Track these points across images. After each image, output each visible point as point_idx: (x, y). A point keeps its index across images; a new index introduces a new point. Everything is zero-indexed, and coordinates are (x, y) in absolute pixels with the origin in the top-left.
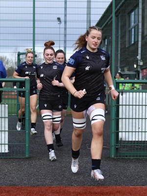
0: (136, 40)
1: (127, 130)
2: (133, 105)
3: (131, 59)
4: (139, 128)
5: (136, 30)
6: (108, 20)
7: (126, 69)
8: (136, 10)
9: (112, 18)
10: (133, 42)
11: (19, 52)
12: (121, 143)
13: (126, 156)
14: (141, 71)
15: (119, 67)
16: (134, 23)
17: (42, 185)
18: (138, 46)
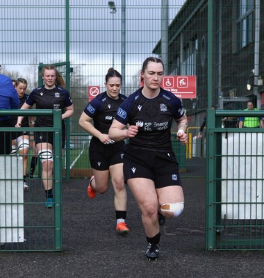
0: (250, 40)
1: (236, 201)
2: (245, 156)
3: (242, 75)
4: (257, 197)
5: (250, 22)
6: (200, 4)
7: (232, 93)
9: (206, 1)
10: (244, 44)
11: (41, 64)
12: (224, 224)
13: (235, 247)
14: (258, 96)
15: (220, 90)
16: (247, 10)
18: (254, 50)
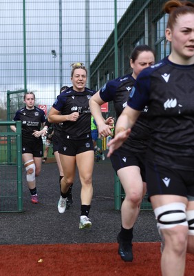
6: (110, 52)
8: (142, 40)
9: (114, 50)
11: (8, 91)
17: (38, 243)
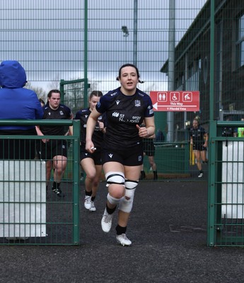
2: (243, 162)
3: (241, 90)
6: (204, 28)
7: (231, 107)
11: (62, 81)
12: (224, 223)
13: (233, 243)
15: (220, 104)
